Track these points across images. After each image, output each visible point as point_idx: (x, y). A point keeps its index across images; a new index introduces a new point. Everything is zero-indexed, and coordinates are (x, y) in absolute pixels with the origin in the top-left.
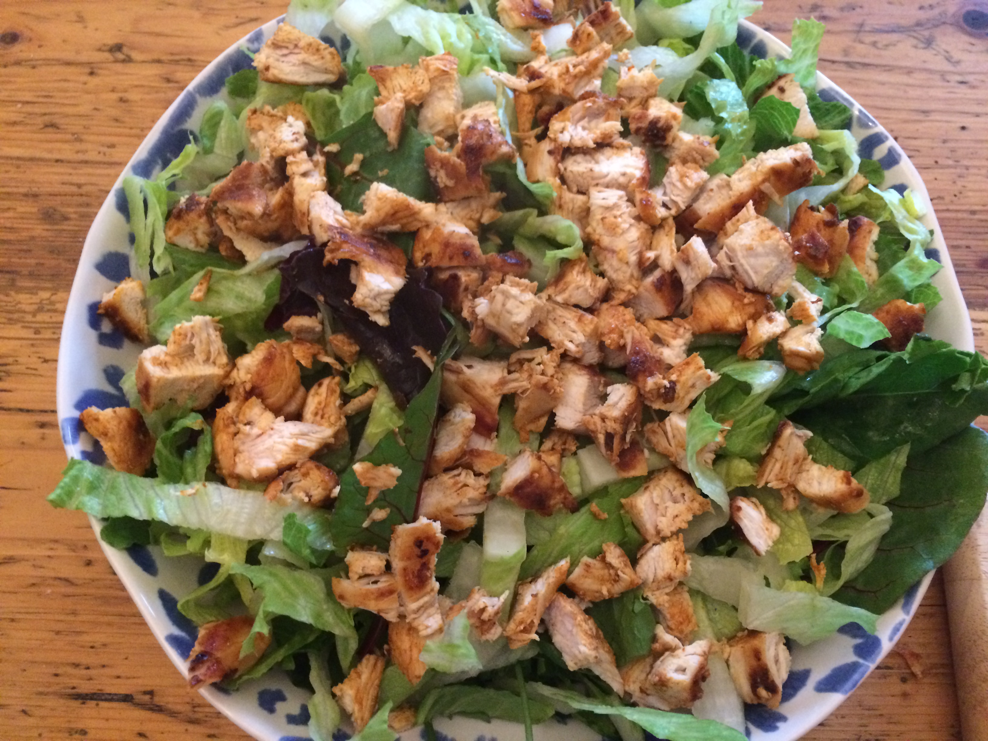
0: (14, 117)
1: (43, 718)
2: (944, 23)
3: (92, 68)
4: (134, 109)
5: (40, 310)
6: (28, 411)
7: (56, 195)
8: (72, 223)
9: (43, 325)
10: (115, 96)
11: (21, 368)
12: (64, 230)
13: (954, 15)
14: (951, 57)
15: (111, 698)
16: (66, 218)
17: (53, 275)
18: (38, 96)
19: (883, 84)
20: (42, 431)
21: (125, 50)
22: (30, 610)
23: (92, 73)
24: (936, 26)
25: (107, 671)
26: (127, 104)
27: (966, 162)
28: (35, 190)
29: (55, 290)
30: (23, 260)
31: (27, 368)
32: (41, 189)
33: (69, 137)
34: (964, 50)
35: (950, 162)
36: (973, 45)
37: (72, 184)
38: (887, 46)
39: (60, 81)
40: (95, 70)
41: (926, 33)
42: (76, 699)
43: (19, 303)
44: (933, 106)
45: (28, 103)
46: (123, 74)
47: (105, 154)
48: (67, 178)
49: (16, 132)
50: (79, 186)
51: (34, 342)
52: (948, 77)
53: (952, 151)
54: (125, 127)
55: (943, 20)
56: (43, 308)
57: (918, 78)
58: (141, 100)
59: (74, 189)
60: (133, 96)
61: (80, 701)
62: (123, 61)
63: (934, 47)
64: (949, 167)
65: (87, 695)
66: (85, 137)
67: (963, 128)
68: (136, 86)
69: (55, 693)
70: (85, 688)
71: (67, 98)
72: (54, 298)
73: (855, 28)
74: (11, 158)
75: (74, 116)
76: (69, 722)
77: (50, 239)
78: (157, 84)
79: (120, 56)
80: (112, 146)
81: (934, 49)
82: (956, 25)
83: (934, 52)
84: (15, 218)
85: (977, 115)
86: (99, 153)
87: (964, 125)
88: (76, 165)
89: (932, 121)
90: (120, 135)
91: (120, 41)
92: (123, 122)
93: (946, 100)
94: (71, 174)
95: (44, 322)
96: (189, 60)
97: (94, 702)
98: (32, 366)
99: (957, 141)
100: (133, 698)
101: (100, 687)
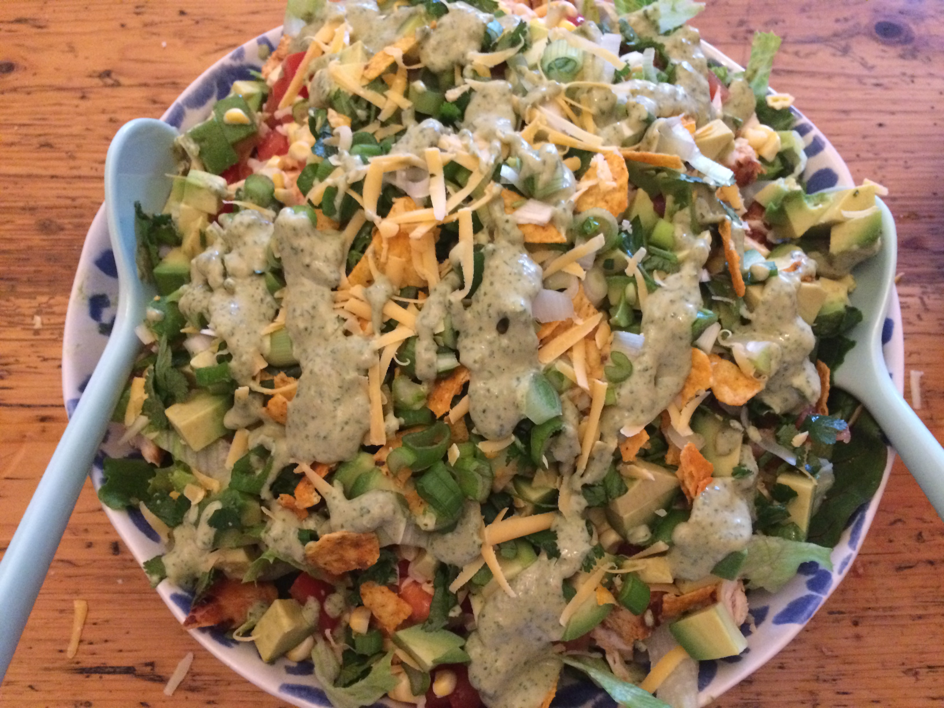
0: (10, 139)
1: (49, 691)
2: (858, 33)
3: (84, 93)
5: (38, 312)
6: (29, 406)
7: (52, 208)
8: (67, 232)
9: (42, 327)
10: (105, 117)
11: (22, 367)
12: (60, 240)
13: (866, 26)
14: (866, 63)
15: (114, 671)
16: (62, 229)
17: (50, 281)
18: (35, 119)
19: (806, 88)
20: (42, 424)
21: (113, 75)
23: (83, 97)
24: (852, 36)
25: (109, 645)
26: (116, 124)
27: (884, 155)
28: (32, 204)
29: (52, 295)
30: (22, 268)
31: (28, 367)
32: (38, 203)
33: (63, 155)
34: (877, 57)
36: (885, 52)
37: (67, 198)
38: (807, 55)
39: (55, 104)
40: (88, 95)
41: (843, 43)
42: (81, 673)
43: (19, 307)
44: (851, 106)
45: (24, 125)
46: (112, 97)
47: (96, 170)
48: (61, 192)
49: (13, 152)
50: (73, 199)
51: (34, 343)
52: (864, 81)
53: (872, 145)
55: (857, 31)
56: (41, 311)
57: (838, 82)
59: (68, 202)
60: (122, 116)
61: (84, 675)
62: (112, 86)
63: (850, 54)
64: (869, 159)
65: (91, 668)
66: (78, 155)
67: (880, 125)
68: (125, 108)
69: (60, 669)
70: (89, 662)
71: (60, 119)
72: (52, 302)
74: (9, 176)
75: (67, 136)
76: (75, 694)
77: (48, 248)
78: (144, 106)
79: (109, 81)
81: (850, 56)
82: (870, 35)
83: (851, 59)
84: (15, 230)
85: (893, 113)
86: (92, 168)
87: (881, 122)
88: (70, 180)
89: (853, 120)
91: (108, 68)
93: (863, 100)
96: (174, 83)
97: (98, 675)
98: (31, 365)
99: (876, 136)
100: (135, 670)
101: (103, 661)
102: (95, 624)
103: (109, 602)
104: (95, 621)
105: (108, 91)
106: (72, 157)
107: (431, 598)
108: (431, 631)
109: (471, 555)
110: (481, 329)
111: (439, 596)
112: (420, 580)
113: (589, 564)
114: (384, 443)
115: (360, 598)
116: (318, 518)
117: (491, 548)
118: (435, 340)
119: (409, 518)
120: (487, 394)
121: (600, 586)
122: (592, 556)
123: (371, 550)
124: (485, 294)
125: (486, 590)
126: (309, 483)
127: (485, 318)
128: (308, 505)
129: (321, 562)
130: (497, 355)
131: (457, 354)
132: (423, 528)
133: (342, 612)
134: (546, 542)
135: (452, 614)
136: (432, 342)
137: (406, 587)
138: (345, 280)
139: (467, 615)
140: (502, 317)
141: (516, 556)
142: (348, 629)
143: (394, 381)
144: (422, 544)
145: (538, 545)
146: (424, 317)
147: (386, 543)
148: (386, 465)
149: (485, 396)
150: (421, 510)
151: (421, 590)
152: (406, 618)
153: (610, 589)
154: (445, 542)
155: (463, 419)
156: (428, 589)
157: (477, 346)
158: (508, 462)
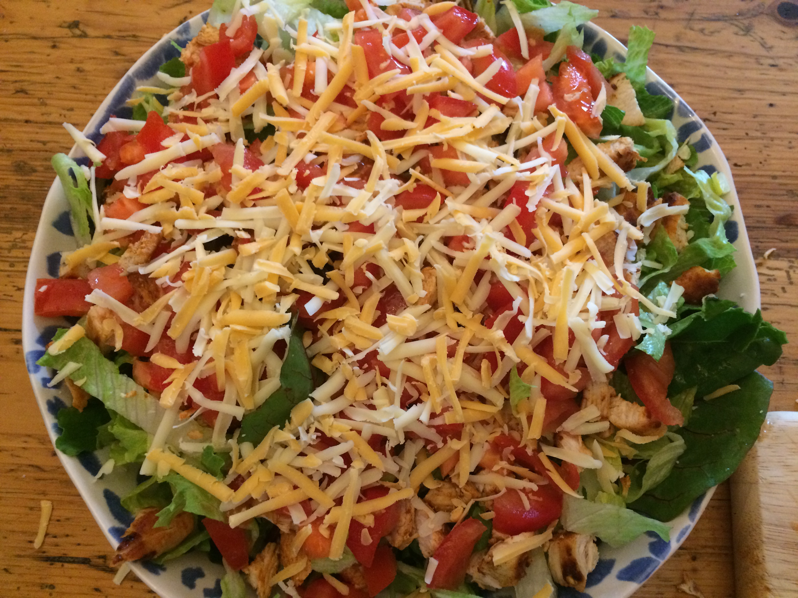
1: (20, 574)
2: (762, 13)
3: (54, 42)
4: (88, 77)
5: (14, 247)
6: (6, 330)
7: (25, 151)
8: (38, 174)
9: (17, 260)
10: (73, 67)
12: (33, 180)
13: (770, 7)
14: (765, 43)
15: (73, 561)
16: (34, 171)
17: (24, 218)
18: (12, 66)
19: (708, 66)
21: (81, 26)
22: (9, 490)
23: (54, 47)
24: (755, 16)
25: (70, 539)
26: (82, 74)
27: (771, 135)
28: (9, 146)
29: (26, 231)
31: (5, 295)
32: (15, 146)
33: (36, 101)
34: (776, 37)
35: (759, 134)
36: (784, 32)
37: (38, 142)
38: (712, 33)
39: (28, 53)
41: (746, 22)
42: (47, 561)
44: (747, 86)
45: (2, 71)
46: (80, 47)
47: (65, 116)
48: (33, 136)
50: (44, 143)
51: (10, 273)
52: (762, 61)
53: (761, 125)
54: (80, 94)
55: (761, 10)
56: (16, 245)
57: (736, 61)
58: (95, 70)
59: (40, 146)
60: (87, 66)
61: (49, 563)
62: (80, 36)
63: (752, 34)
64: (757, 138)
65: (54, 558)
66: (48, 102)
67: (771, 105)
68: (90, 58)
69: (29, 556)
70: (53, 552)
71: (33, 67)
72: (25, 237)
73: (687, 17)
75: (39, 83)
76: (40, 578)
77: (22, 188)
78: (108, 57)
79: (77, 32)
80: (71, 109)
81: (751, 36)
82: (771, 15)
83: (752, 38)
85: (784, 94)
86: (61, 115)
87: (772, 102)
88: (41, 125)
89: (745, 98)
90: (78, 100)
91: (76, 19)
92: (80, 89)
93: (757, 80)
94: (37, 133)
95: (17, 257)
96: (134, 36)
97: (60, 564)
98: (8, 293)
99: (766, 116)
100: (90, 561)
101: (65, 552)
102: (58, 521)
103: (70, 503)
104: (58, 518)
105: (76, 41)
106: (44, 104)
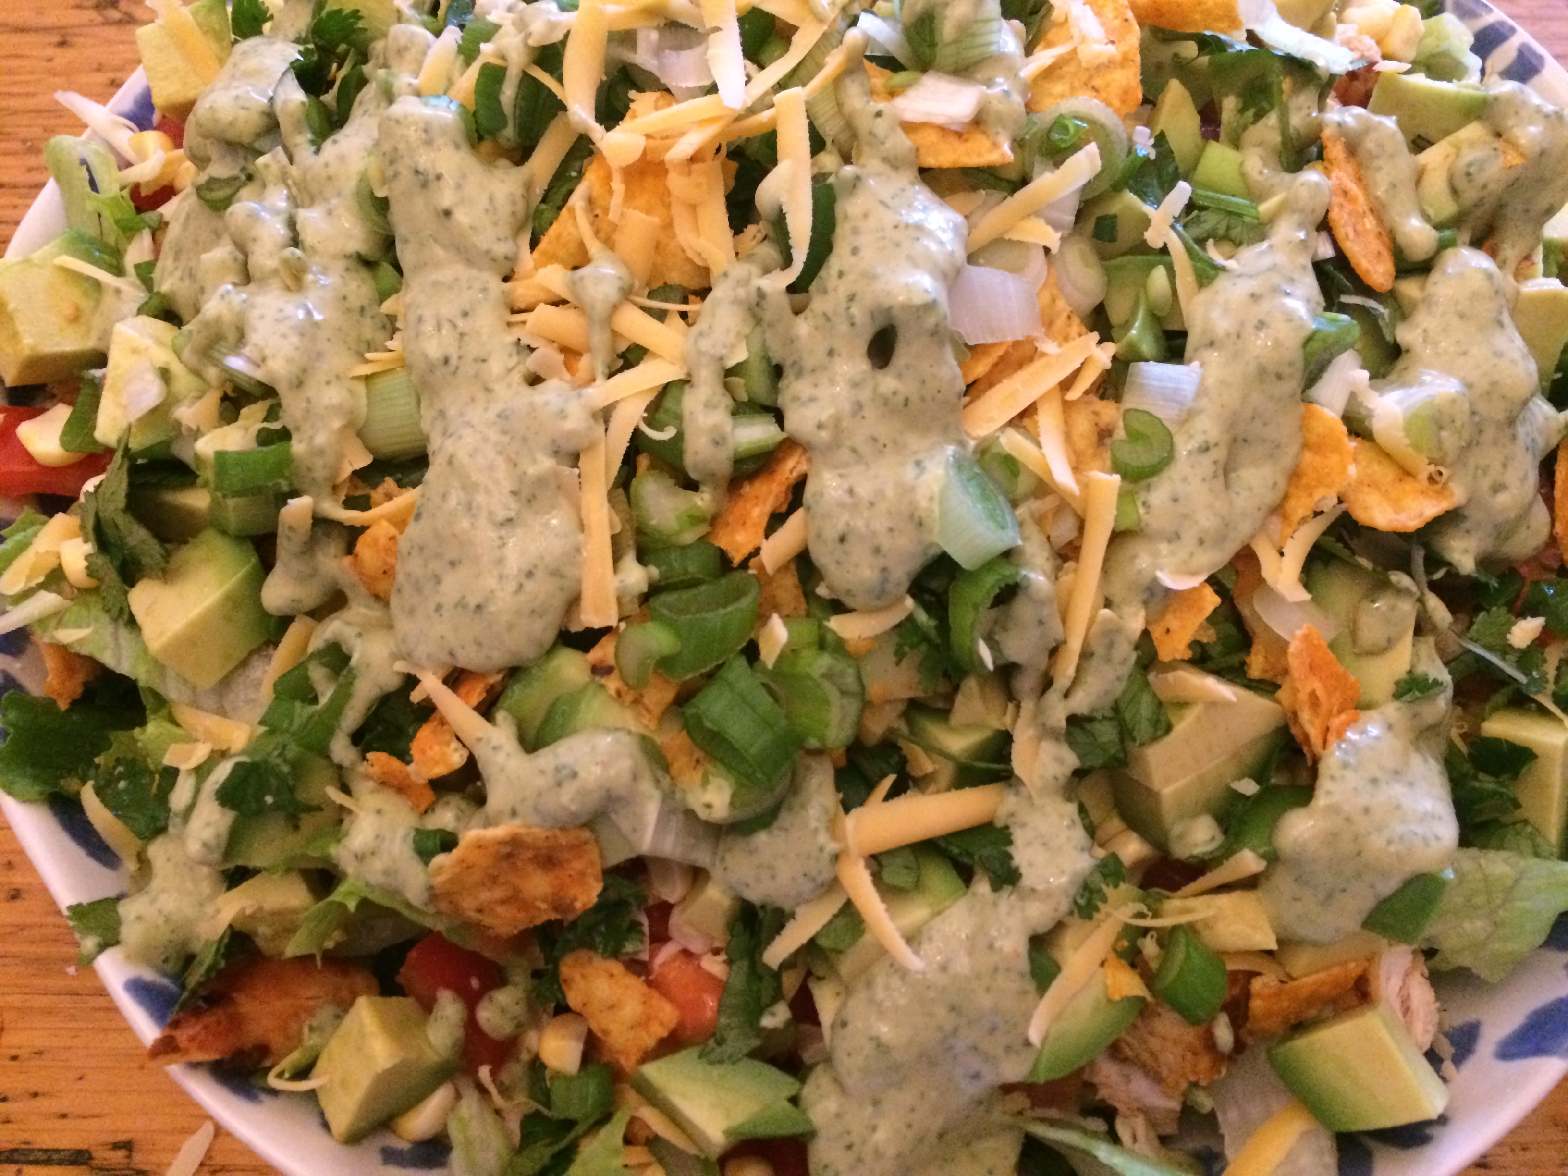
3: (64, 35)
10: (100, 77)
15: (48, 1158)
23: (62, 44)
25: (41, 1104)
39: (7, 56)
40: (70, 39)
46: (115, 42)
62: (120, 22)
65: (1, 1152)
75: (26, 111)
79: (114, 14)
97: (14, 1168)
100: (91, 1158)
101: (26, 1137)
102: (14, 1058)
103: (49, 1012)
104: (14, 1052)
105: (111, 32)
106: (34, 150)
107: (721, 987)
108: (721, 1062)
109: (814, 880)
110: (831, 353)
111: (738, 979)
112: (696, 946)
113: (1089, 901)
114: (613, 622)
115: (560, 989)
116: (464, 805)
117: (861, 863)
118: (727, 387)
119: (668, 796)
120: (848, 500)
121: (1112, 959)
122: (1097, 881)
123: (582, 874)
124: (841, 274)
125: (846, 966)
126: (443, 722)
127: (843, 328)
128: (439, 771)
129: (468, 905)
130: (870, 412)
131: (779, 417)
132: (703, 814)
133: (519, 1025)
134: (986, 852)
135: (768, 1022)
136: (719, 389)
137: (664, 964)
138: (527, 259)
139: (806, 1027)
140: (881, 323)
141: (918, 886)
142: (537, 1065)
143: (634, 482)
144: (702, 857)
145: (966, 860)
146: (701, 334)
147: (617, 856)
148: (616, 673)
149: (841, 505)
150: (697, 777)
151: (699, 967)
152: (664, 1033)
153: (1133, 966)
154: (751, 852)
155: (793, 567)
156: (714, 966)
157: (824, 392)
158: (900, 656)
